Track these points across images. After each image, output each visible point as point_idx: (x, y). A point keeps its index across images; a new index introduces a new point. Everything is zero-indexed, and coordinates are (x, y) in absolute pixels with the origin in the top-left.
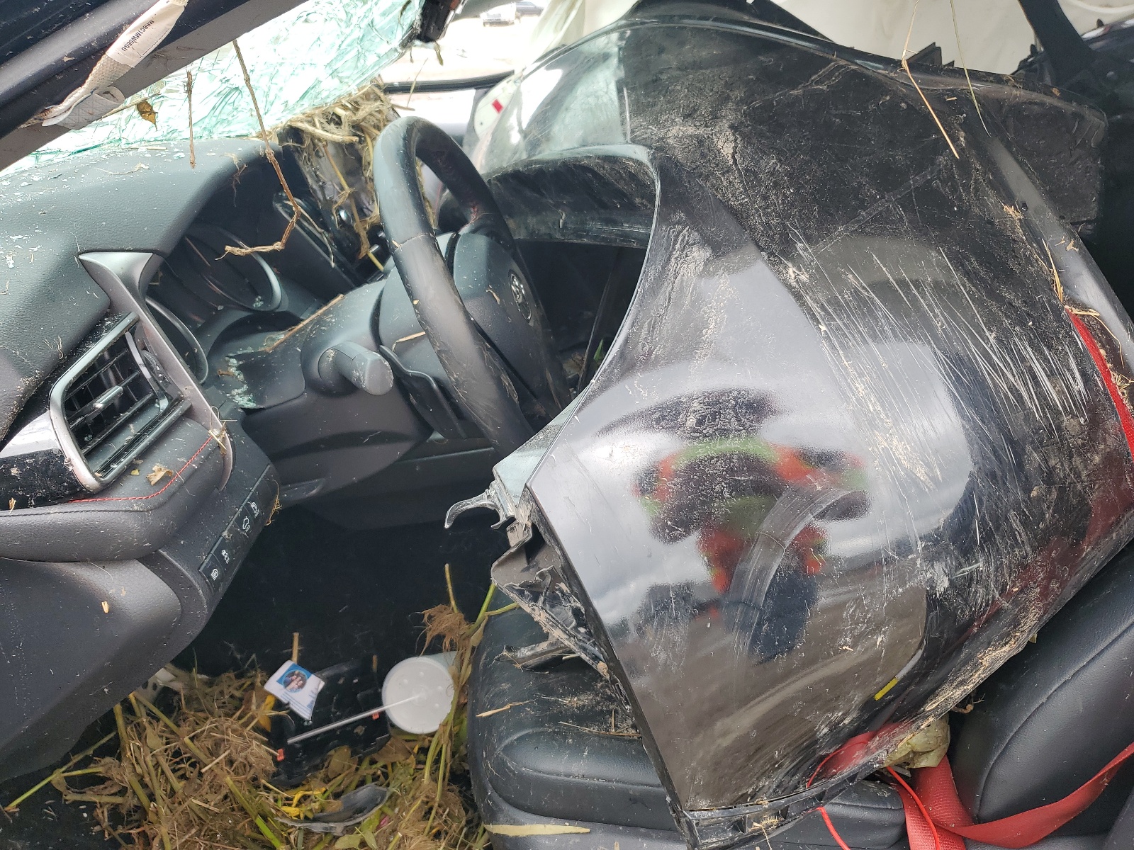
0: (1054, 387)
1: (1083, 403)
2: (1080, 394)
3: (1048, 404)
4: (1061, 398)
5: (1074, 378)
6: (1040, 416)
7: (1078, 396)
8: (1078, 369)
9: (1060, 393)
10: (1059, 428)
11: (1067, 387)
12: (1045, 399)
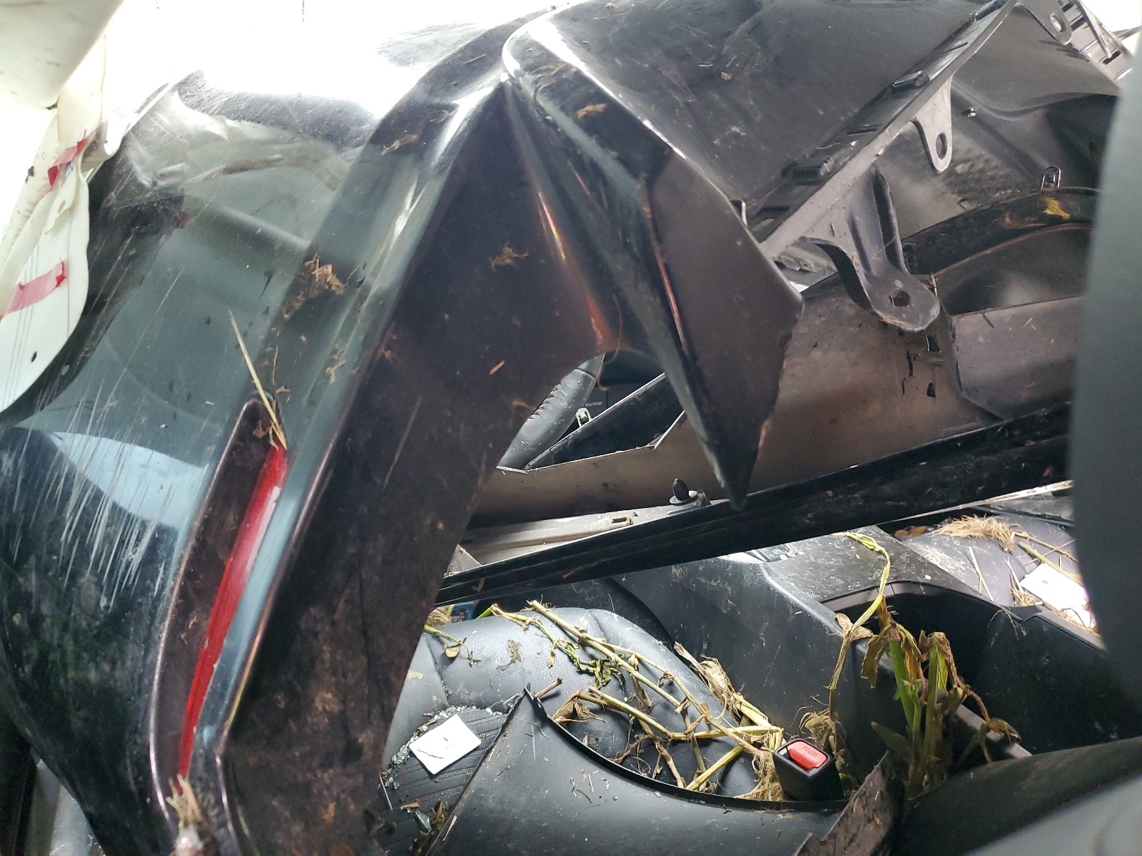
0: (108, 525)
1: (121, 583)
2: (127, 568)
3: (84, 537)
4: (103, 546)
5: (138, 540)
6: (66, 539)
7: (123, 566)
8: (154, 535)
9: (108, 539)
10: (74, 577)
11: (122, 542)
12: (88, 527)
